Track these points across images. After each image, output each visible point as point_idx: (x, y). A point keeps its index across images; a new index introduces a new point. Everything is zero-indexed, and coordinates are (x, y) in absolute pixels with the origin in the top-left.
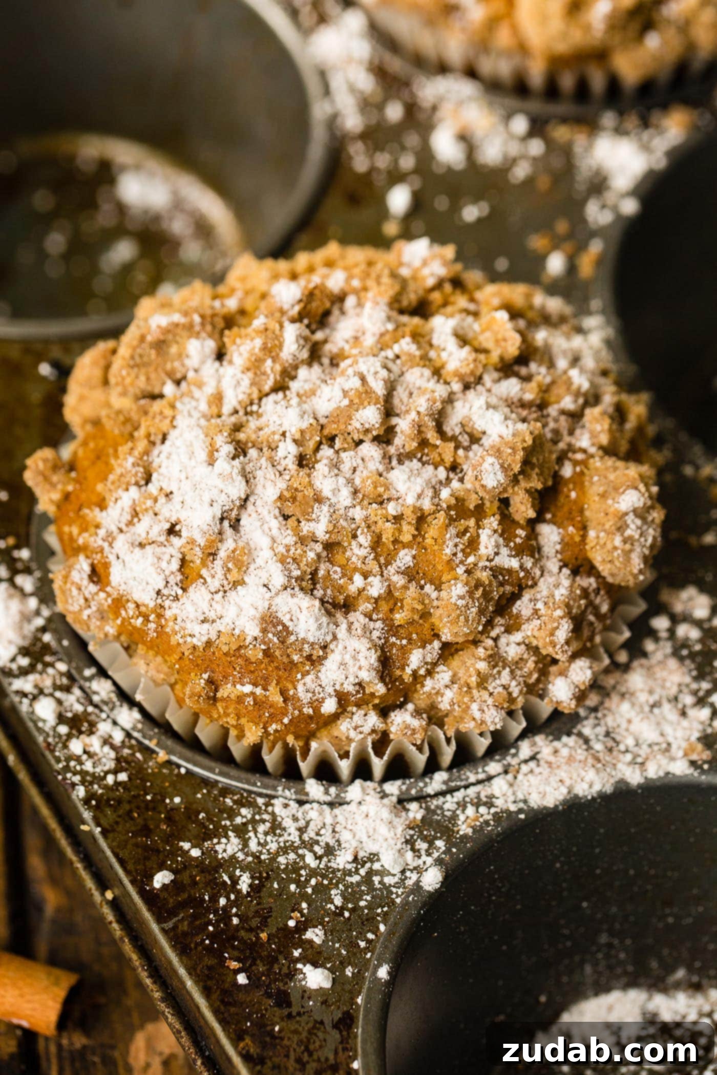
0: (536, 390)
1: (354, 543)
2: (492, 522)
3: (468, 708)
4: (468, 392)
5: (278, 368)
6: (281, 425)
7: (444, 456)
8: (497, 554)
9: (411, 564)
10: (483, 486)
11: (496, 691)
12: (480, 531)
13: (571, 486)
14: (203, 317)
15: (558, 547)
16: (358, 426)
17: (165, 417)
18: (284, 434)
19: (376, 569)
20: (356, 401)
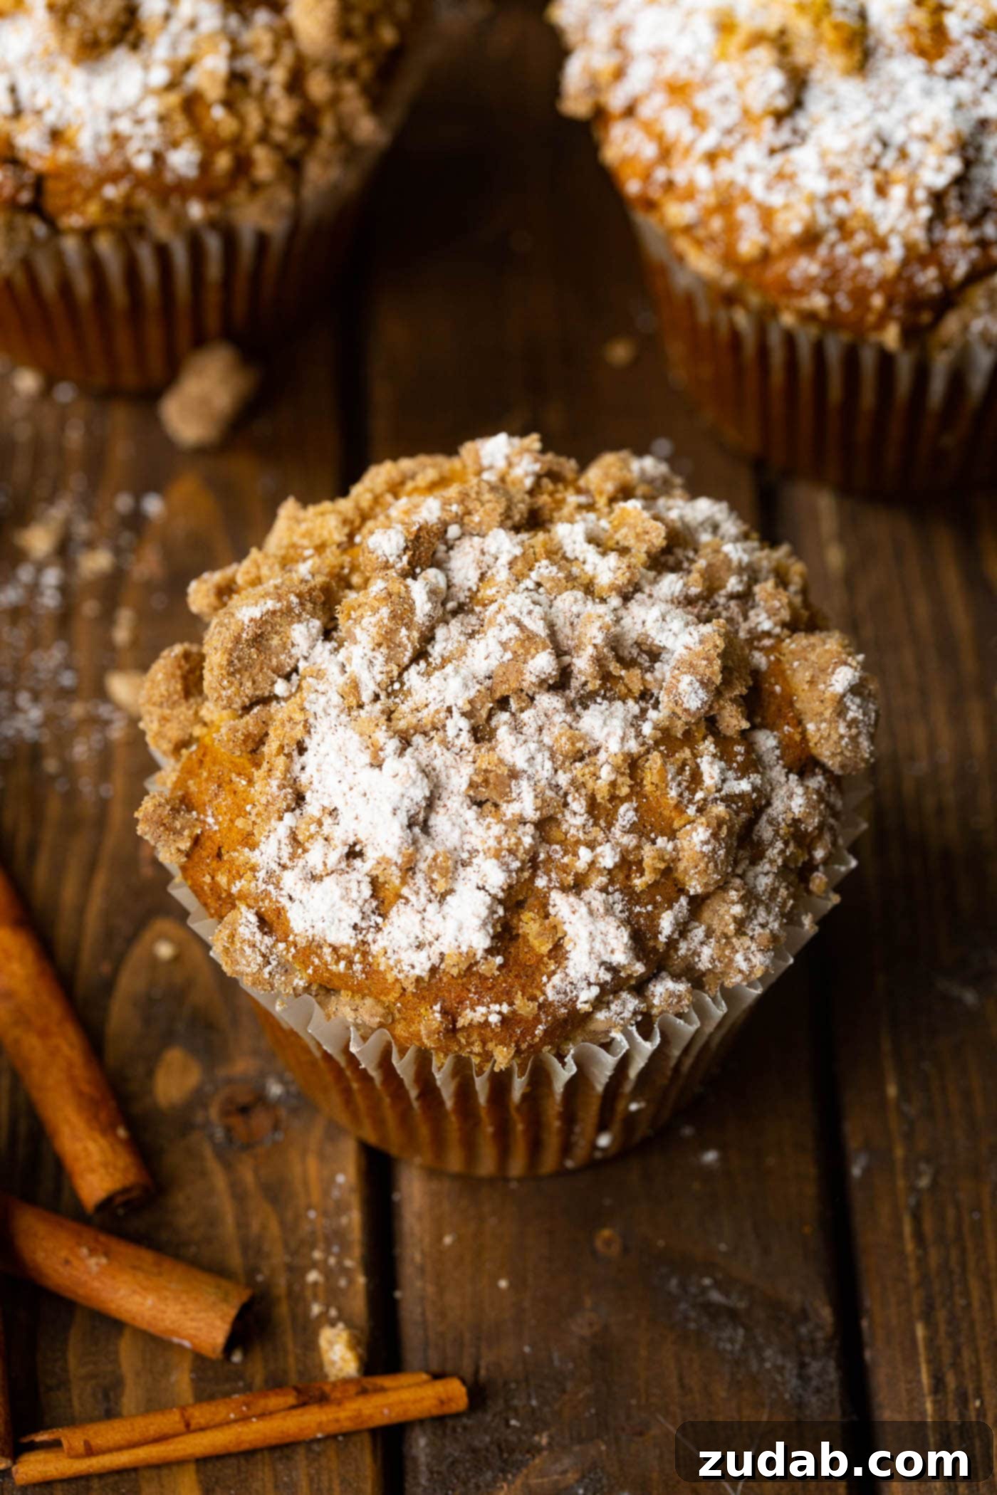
0: (700, 581)
1: (567, 813)
2: (708, 746)
3: (731, 960)
4: (629, 605)
5: (416, 635)
6: (443, 701)
7: (631, 686)
8: (724, 781)
9: (635, 819)
10: (686, 710)
11: (756, 933)
12: (699, 760)
13: (773, 680)
14: (299, 596)
15: (777, 752)
16: (534, 679)
17: (296, 723)
18: (449, 710)
19: (601, 836)
20: (521, 651)
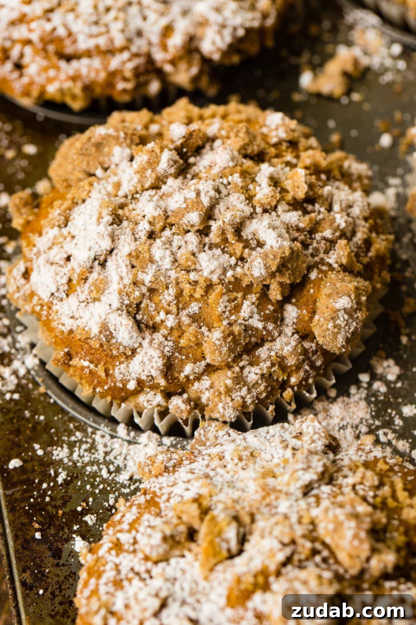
0: (308, 222)
1: (166, 291)
2: (253, 298)
3: (217, 405)
4: (264, 215)
5: (154, 175)
6: (143, 211)
7: (236, 251)
8: (251, 317)
9: (197, 312)
10: (252, 275)
11: (236, 399)
12: (244, 301)
13: (312, 285)
14: (126, 134)
15: (295, 320)
16: (186, 222)
17: (85, 190)
18: (144, 216)
19: (175, 310)
20: (190, 206)
